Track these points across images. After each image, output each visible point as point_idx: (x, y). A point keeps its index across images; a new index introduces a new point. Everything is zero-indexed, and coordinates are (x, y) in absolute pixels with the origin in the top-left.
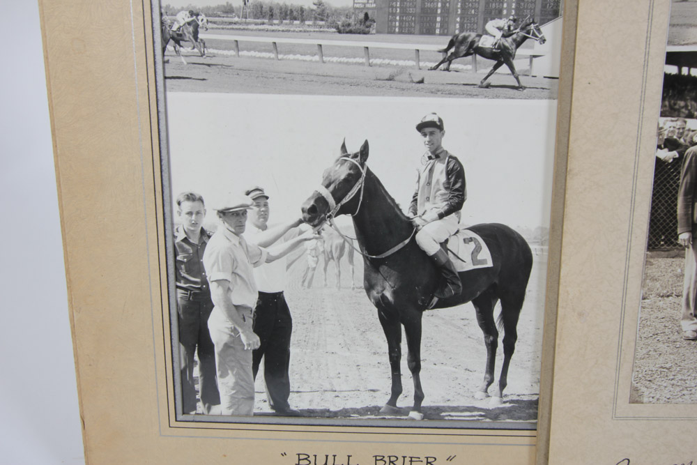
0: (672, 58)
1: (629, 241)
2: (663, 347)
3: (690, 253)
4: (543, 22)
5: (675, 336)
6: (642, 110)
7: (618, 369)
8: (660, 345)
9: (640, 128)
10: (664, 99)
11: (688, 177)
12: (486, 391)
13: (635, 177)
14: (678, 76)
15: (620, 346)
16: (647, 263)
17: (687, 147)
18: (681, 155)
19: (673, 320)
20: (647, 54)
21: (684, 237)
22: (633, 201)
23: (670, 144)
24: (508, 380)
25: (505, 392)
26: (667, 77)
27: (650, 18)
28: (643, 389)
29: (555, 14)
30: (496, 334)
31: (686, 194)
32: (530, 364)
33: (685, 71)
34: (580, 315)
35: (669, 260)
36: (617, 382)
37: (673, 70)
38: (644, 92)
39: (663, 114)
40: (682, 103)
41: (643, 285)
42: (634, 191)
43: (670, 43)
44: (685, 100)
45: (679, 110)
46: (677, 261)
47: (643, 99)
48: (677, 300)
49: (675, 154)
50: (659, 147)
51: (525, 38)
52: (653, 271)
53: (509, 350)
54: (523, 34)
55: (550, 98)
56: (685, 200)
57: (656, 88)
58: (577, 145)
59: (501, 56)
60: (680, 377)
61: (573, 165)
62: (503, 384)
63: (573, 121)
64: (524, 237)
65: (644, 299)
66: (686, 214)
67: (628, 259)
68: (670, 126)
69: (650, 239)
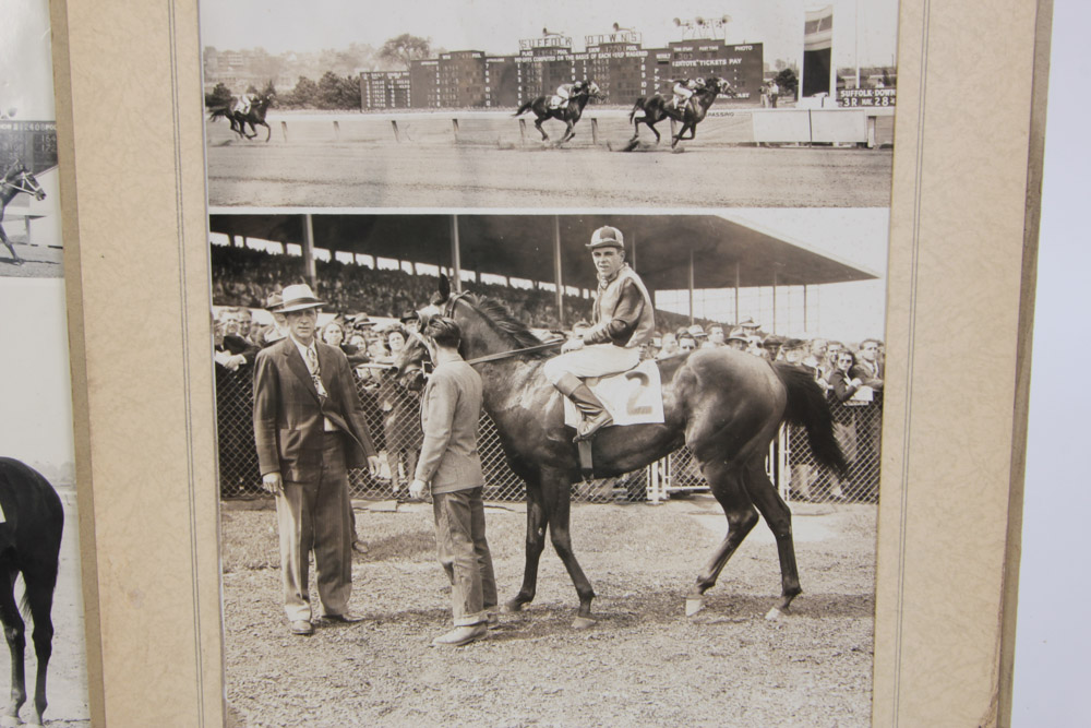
0: (218, 223)
1: (191, 485)
2: (263, 646)
3: (282, 503)
4: (39, 169)
5: (278, 630)
6: (184, 296)
7: (200, 680)
8: (259, 642)
9: (184, 321)
10: (215, 280)
11: (265, 392)
12: (16, 715)
13: (187, 391)
14: (231, 249)
15: (198, 644)
16: (223, 518)
17: (257, 350)
18: (251, 360)
19: (274, 604)
20: (180, 217)
21: (270, 479)
22: (188, 426)
23: (232, 344)
24: (49, 698)
25: (46, 716)
26: (215, 249)
27: (178, 168)
28: (245, 711)
29: (54, 159)
30: (21, 626)
31: (264, 417)
32: (78, 672)
33: (239, 241)
34: (133, 596)
35: (256, 514)
36: (201, 700)
37: (222, 240)
38: (182, 270)
39: (217, 302)
40: (242, 287)
41: (220, 551)
42: (188, 411)
43: (213, 202)
44: (246, 283)
45: (238, 297)
46: (266, 514)
47: (183, 281)
48: (274, 574)
49: (241, 358)
50: (218, 348)
51: (14, 192)
52: (232, 530)
53: (44, 652)
54: (11, 185)
55: (61, 276)
56: (265, 426)
57: (201, 265)
58: (94, 347)
60: (294, 691)
61: (95, 372)
62: (41, 705)
63: (87, 311)
64: (48, 477)
65: (226, 572)
66: (269, 446)
67: (192, 512)
68: (229, 317)
69: (223, 483)
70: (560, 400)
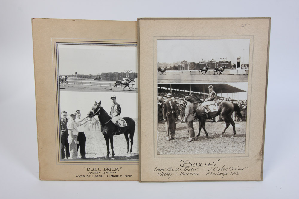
0: (159, 85)
1: (154, 121)
2: (163, 142)
3: (166, 123)
4: (134, 78)
5: (165, 140)
6: (154, 95)
7: (154, 147)
8: (162, 142)
9: (154, 98)
10: (158, 93)
11: (164, 108)
12: (128, 153)
13: (154, 108)
14: (160, 89)
15: (154, 142)
16: (158, 125)
17: (163, 102)
18: (162, 103)
19: (165, 137)
20: (154, 85)
21: (165, 120)
22: (154, 113)
23: (160, 101)
24: (132, 150)
25: (132, 153)
26: (158, 89)
27: (154, 78)
28: (160, 151)
29: (136, 77)
30: (129, 140)
31: (164, 111)
32: (136, 147)
33: (161, 88)
34: (145, 136)
35: (162, 124)
36: (154, 150)
37: (159, 87)
38: (154, 92)
39: (158, 96)
40: (161, 94)
41: (158, 129)
42: (154, 111)
43: (158, 83)
44: (162, 93)
45: (161, 95)
46: (164, 124)
47: (154, 93)
48: (165, 132)
49: (161, 103)
50: (158, 102)
51: (131, 81)
52: (159, 126)
53: (132, 144)
54: (130, 80)
55: (137, 92)
56: (164, 112)
57: (156, 91)
58: (142, 102)
59: (127, 85)
60: (167, 149)
61: (141, 105)
62: (131, 151)
63: (141, 97)
64: (133, 120)
65: (158, 132)
66: (164, 115)
67: (154, 124)
68: (160, 98)
69: (158, 120)
70: (204, 108)
